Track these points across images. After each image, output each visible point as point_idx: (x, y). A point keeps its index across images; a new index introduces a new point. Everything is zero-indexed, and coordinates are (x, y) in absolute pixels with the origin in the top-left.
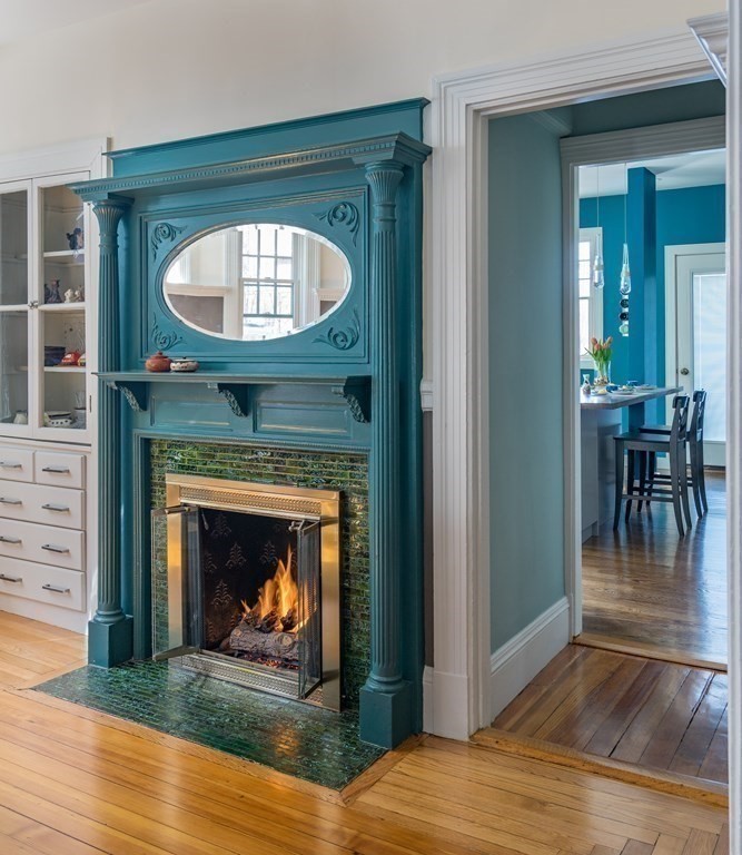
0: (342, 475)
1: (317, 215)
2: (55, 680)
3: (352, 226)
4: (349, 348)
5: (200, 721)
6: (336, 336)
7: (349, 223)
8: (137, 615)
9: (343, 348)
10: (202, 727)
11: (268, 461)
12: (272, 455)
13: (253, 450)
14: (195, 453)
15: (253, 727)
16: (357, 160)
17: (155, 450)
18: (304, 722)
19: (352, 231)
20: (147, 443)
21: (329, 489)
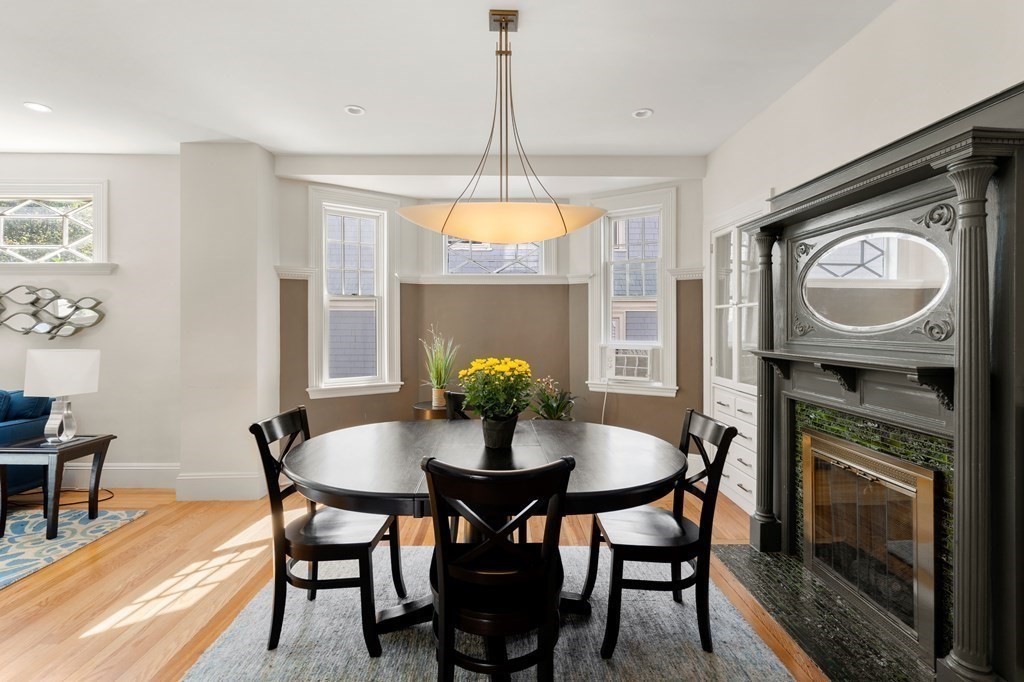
0: (940, 457)
1: (915, 220)
2: (723, 546)
3: (947, 226)
4: (943, 340)
5: (798, 616)
6: (932, 329)
7: (945, 223)
8: (783, 522)
9: (938, 340)
10: (796, 621)
11: (875, 431)
12: (878, 427)
13: (865, 420)
14: (823, 415)
15: (837, 642)
16: (935, 165)
17: (798, 407)
18: (888, 661)
19: (949, 230)
20: (792, 403)
21: (927, 466)
